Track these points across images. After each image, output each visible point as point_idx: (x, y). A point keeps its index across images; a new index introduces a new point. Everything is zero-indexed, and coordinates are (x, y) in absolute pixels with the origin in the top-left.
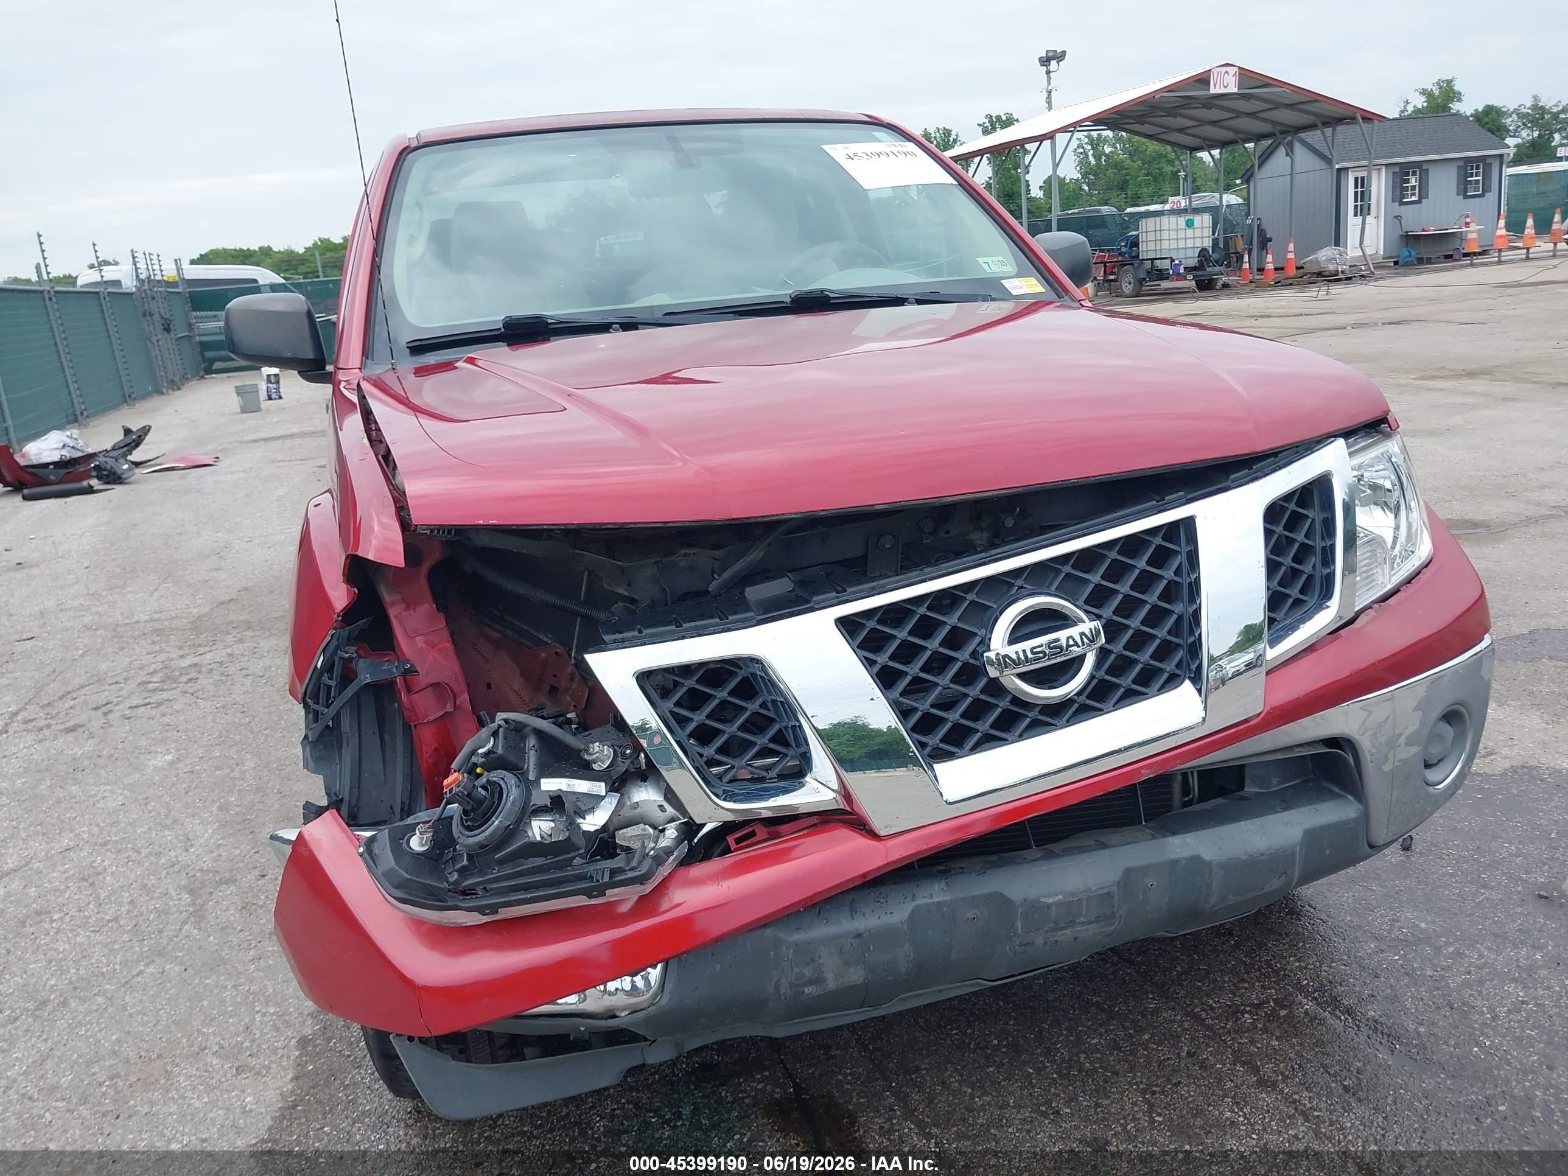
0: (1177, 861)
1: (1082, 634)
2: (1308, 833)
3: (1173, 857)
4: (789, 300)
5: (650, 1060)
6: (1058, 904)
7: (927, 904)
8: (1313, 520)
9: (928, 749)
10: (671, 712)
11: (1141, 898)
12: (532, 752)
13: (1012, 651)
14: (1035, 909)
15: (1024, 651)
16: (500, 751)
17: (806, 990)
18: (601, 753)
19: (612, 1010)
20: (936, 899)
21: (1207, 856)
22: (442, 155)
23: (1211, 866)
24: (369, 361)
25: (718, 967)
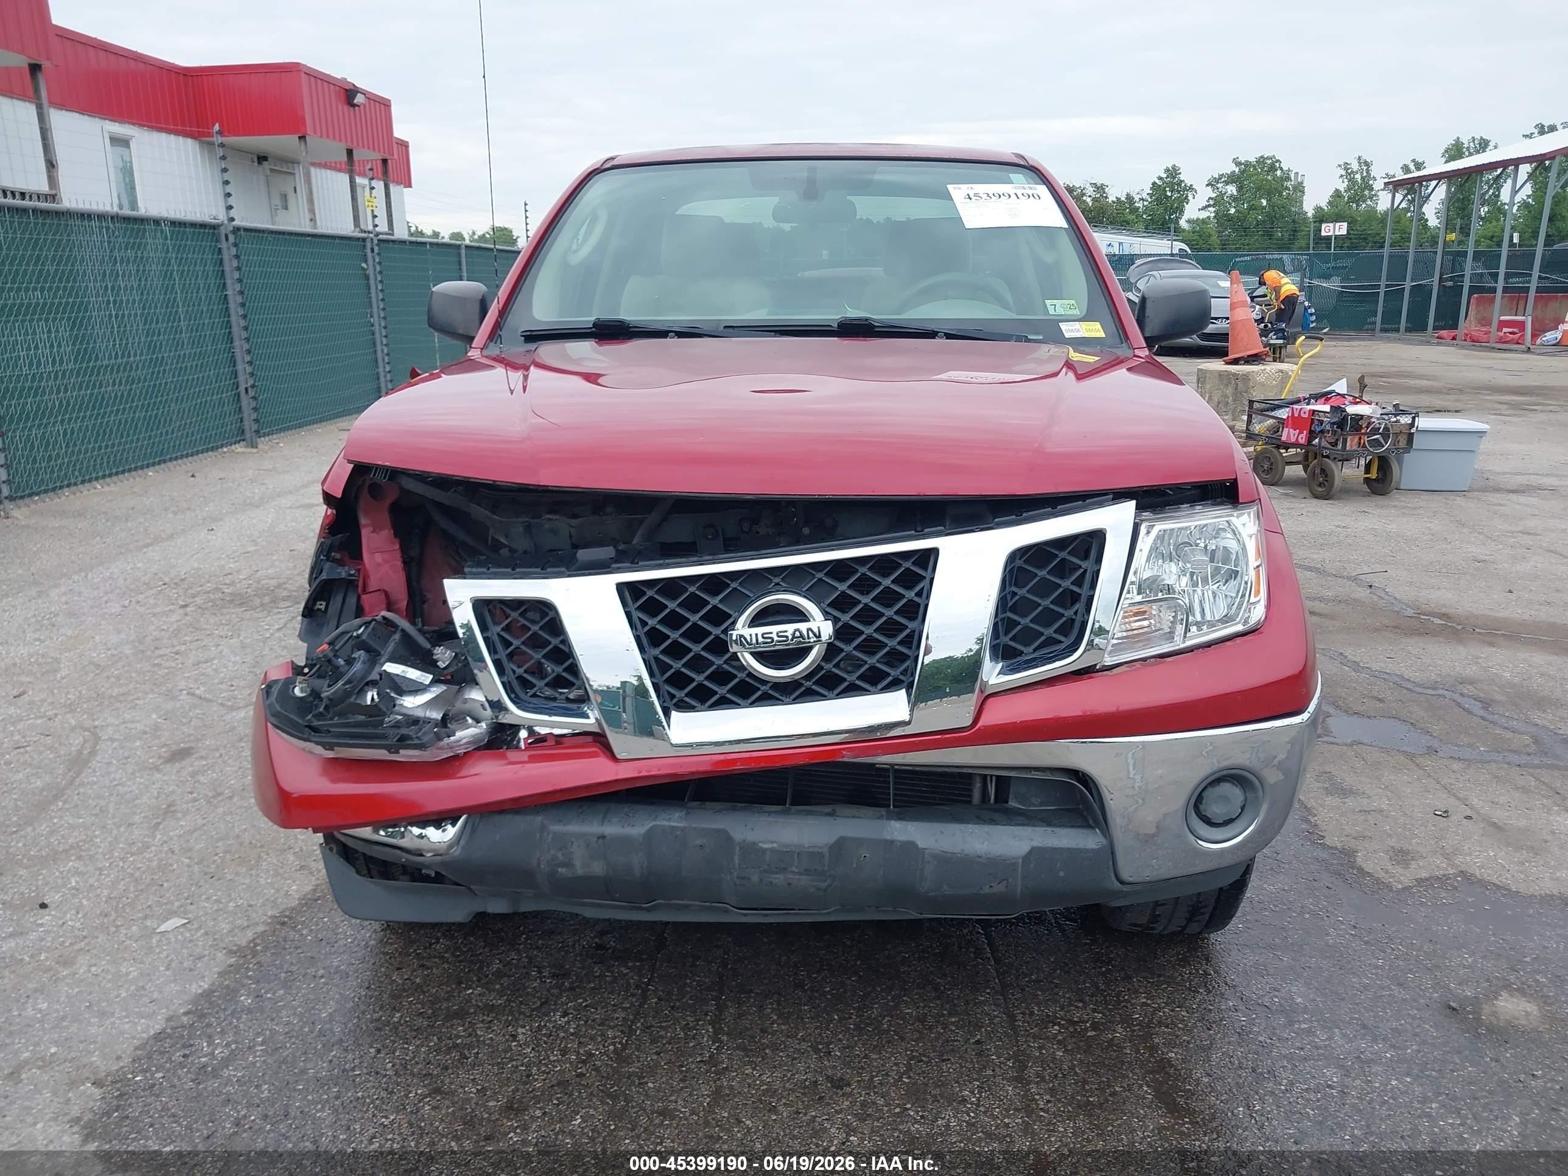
0: (892, 842)
1: (809, 630)
2: (1033, 850)
3: (888, 838)
4: (836, 325)
5: (490, 910)
6: (772, 850)
7: (664, 826)
8: (1086, 571)
9: (675, 700)
10: (498, 634)
11: (855, 865)
12: (393, 644)
13: (748, 632)
14: (750, 850)
15: (757, 635)
16: (364, 637)
17: (560, 870)
18: (443, 655)
19: (420, 850)
20: (673, 824)
21: (921, 845)
22: (645, 175)
23: (924, 853)
24: (492, 344)
25: (498, 836)
